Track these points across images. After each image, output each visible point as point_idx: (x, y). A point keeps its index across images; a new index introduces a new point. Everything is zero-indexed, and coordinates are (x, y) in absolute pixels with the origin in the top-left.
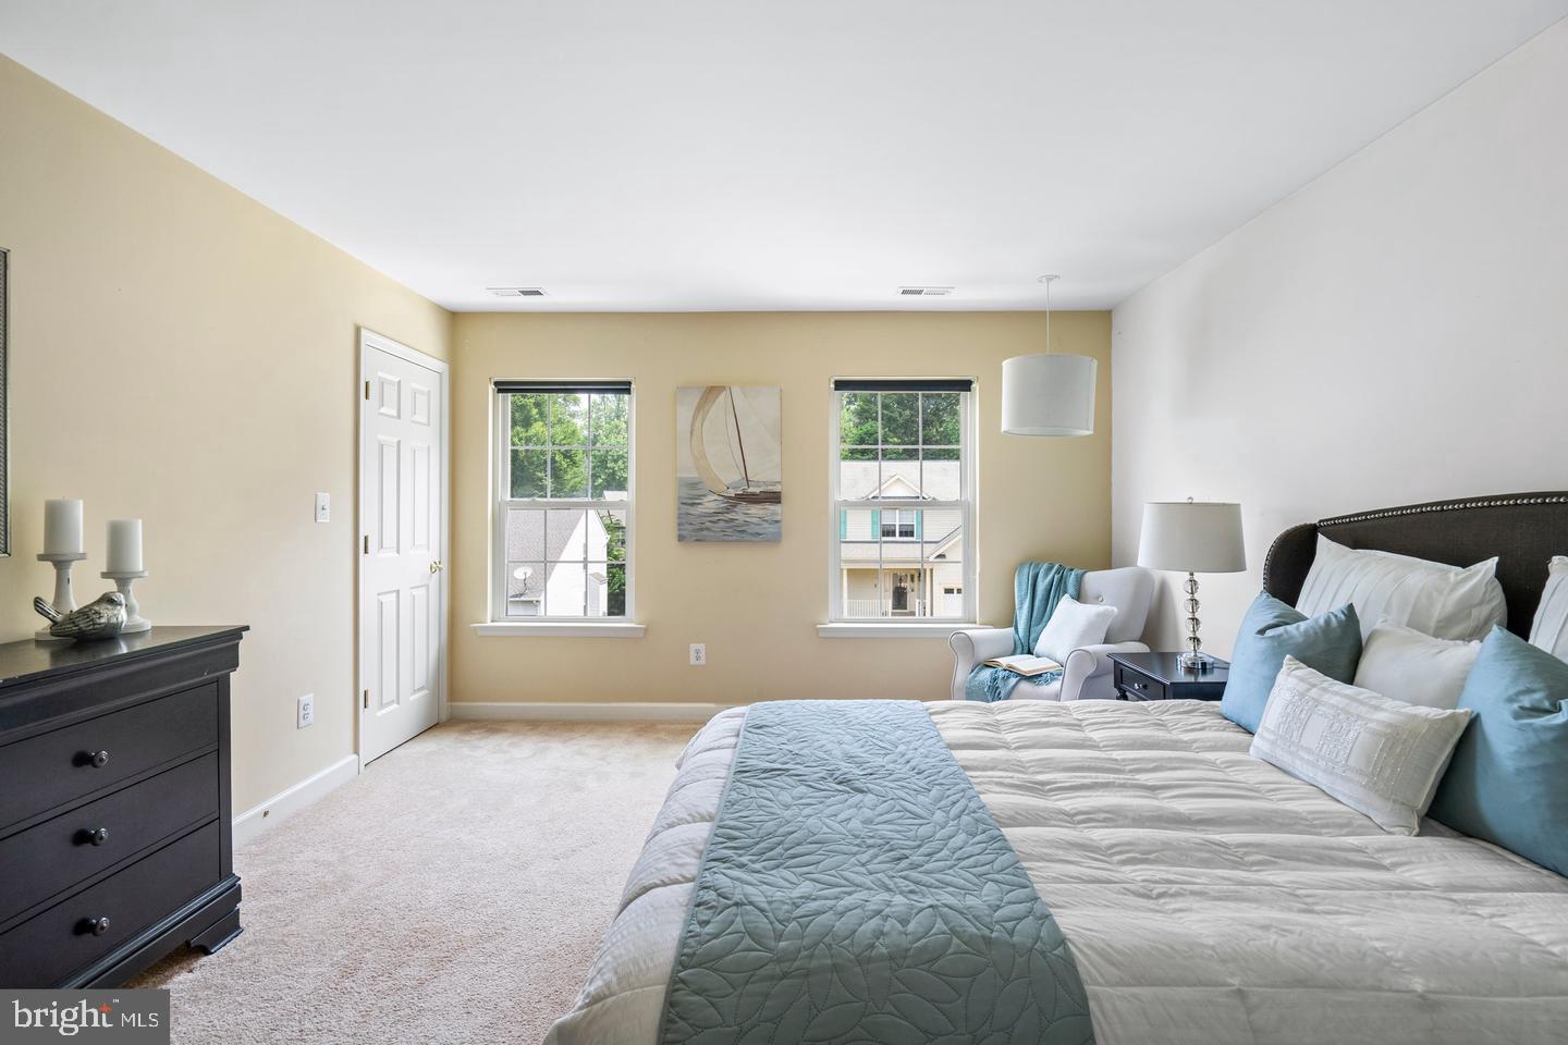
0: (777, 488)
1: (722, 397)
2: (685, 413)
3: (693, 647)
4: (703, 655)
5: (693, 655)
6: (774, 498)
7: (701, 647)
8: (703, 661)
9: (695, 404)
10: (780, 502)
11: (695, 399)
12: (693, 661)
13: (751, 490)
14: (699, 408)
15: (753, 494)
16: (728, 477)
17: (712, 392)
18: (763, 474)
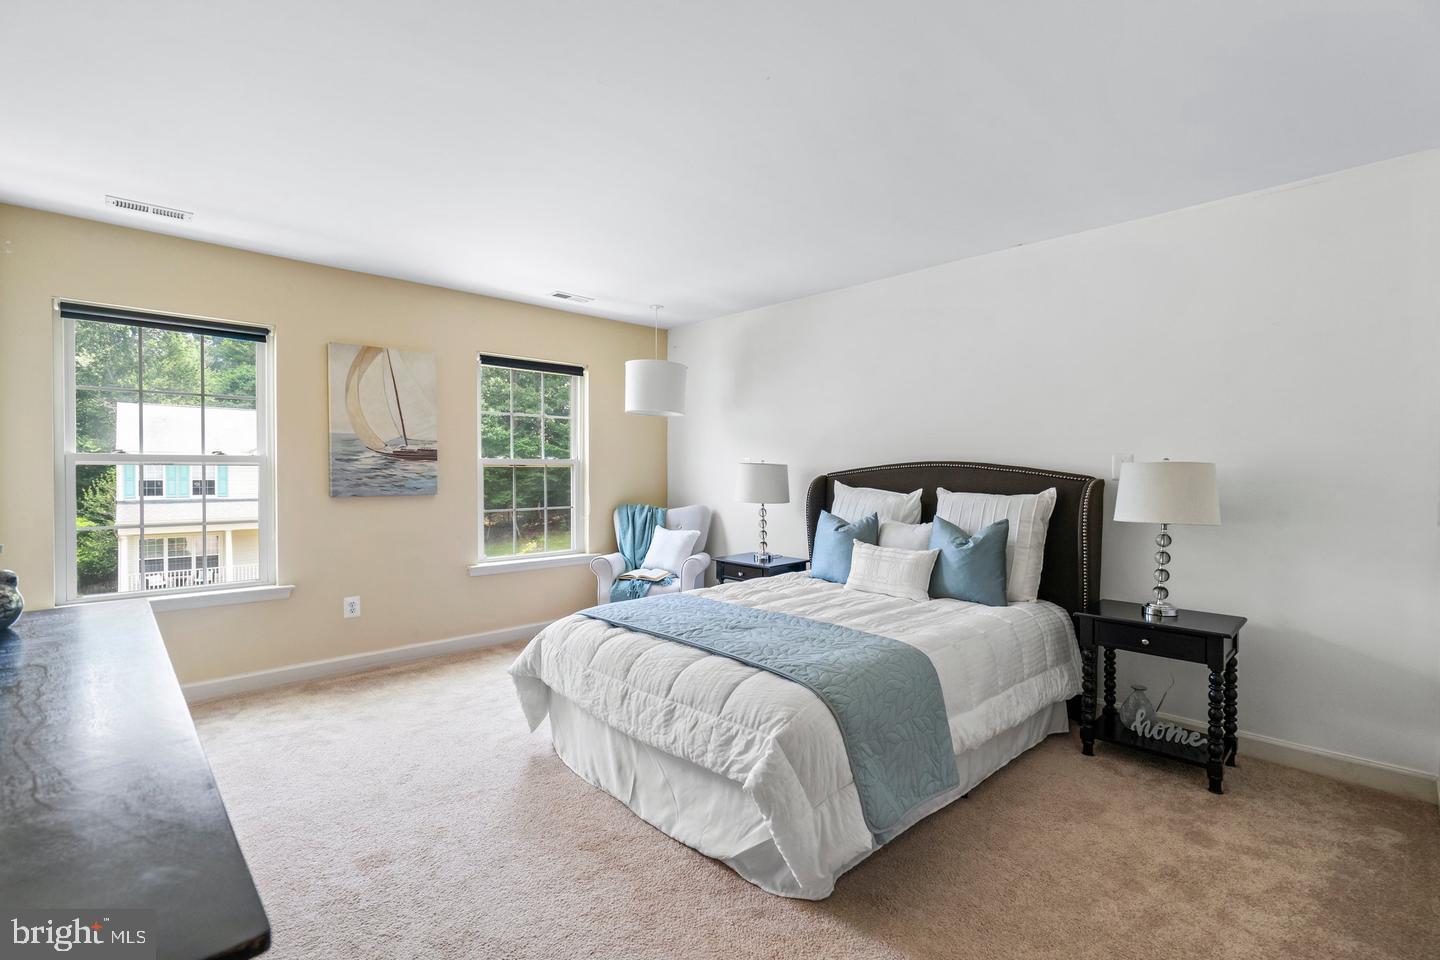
0: (433, 447)
1: (379, 357)
2: (339, 370)
3: (349, 600)
4: (358, 607)
5: (347, 609)
6: (431, 455)
7: (356, 599)
8: (358, 613)
9: (350, 364)
10: (436, 459)
11: (350, 358)
12: (347, 614)
13: (409, 447)
14: (355, 366)
15: (411, 452)
16: (387, 435)
17: (367, 352)
18: (420, 434)
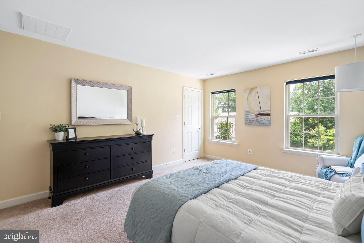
0: (269, 112)
1: (255, 90)
2: (246, 95)
3: (249, 150)
4: (251, 152)
5: (249, 152)
6: (269, 114)
7: (251, 150)
8: (251, 154)
9: (248, 92)
10: (270, 115)
11: (249, 91)
12: (249, 153)
13: (262, 112)
14: (249, 93)
15: (262, 114)
16: (256, 110)
17: (252, 89)
18: (265, 109)
